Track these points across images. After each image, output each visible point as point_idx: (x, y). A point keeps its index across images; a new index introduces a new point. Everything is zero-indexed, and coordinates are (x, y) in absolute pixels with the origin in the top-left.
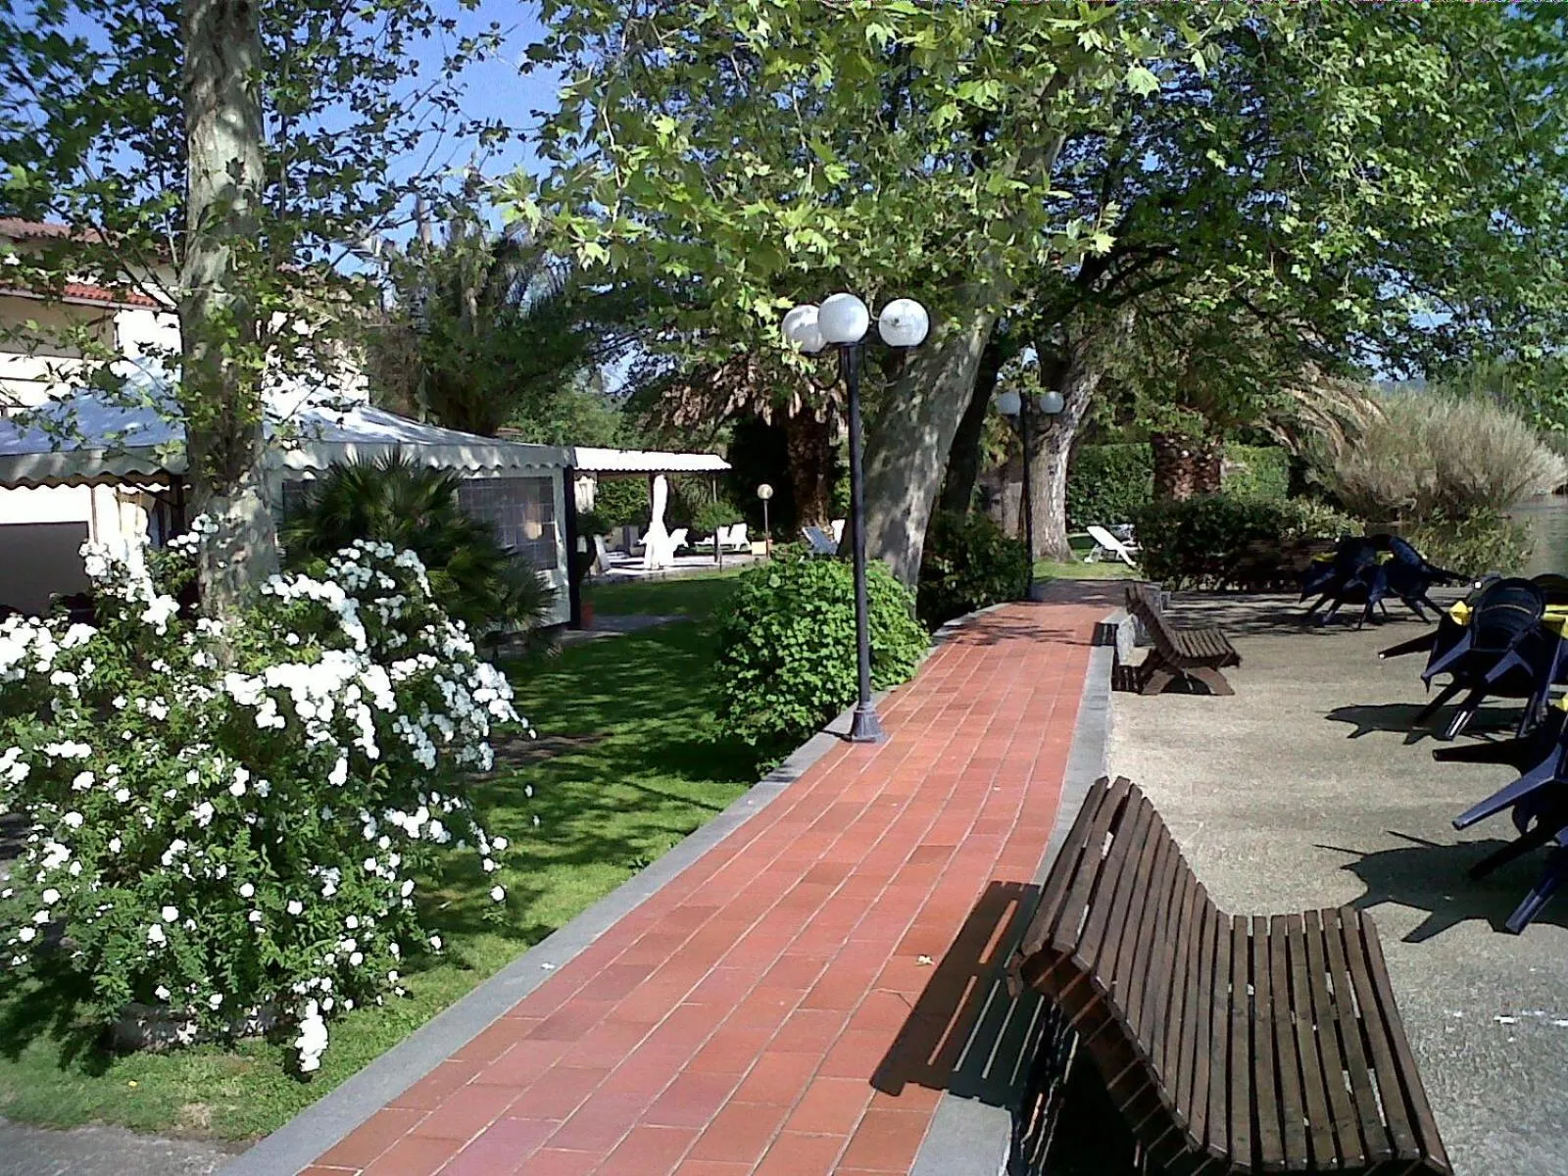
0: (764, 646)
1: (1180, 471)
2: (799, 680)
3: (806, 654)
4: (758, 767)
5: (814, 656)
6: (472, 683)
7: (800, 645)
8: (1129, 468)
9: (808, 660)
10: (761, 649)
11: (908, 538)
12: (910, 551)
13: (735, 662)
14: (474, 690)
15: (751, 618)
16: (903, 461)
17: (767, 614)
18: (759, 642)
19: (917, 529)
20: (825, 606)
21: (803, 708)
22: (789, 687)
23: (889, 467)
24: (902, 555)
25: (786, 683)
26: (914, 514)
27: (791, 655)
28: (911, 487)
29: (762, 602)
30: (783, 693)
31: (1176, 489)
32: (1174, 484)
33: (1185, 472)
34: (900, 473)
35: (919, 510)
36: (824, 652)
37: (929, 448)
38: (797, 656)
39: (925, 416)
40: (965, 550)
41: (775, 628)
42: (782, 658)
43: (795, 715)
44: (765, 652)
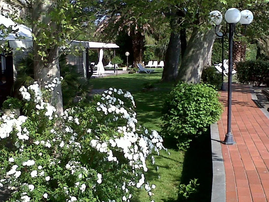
0: (182, 110)
1: (238, 51)
2: (193, 121)
3: (195, 113)
4: (177, 145)
5: (197, 113)
6: (151, 137)
7: (193, 110)
8: (218, 49)
9: (195, 114)
10: (181, 111)
11: (198, 74)
12: (198, 77)
13: (172, 114)
14: (152, 139)
15: (177, 101)
16: (198, 52)
17: (183, 101)
18: (180, 109)
19: (200, 71)
20: (200, 99)
21: (193, 129)
22: (190, 123)
23: (194, 53)
24: (196, 78)
25: (188, 121)
26: (200, 67)
27: (191, 113)
28: (200, 59)
29: (181, 97)
30: (188, 124)
31: (237, 56)
32: (236, 55)
33: (239, 52)
34: (197, 55)
35: (201, 66)
36: (201, 112)
37: (205, 48)
38: (192, 113)
39: (205, 39)
40: (206, 76)
41: (186, 105)
42: (188, 114)
43: (191, 131)
44: (182, 112)
